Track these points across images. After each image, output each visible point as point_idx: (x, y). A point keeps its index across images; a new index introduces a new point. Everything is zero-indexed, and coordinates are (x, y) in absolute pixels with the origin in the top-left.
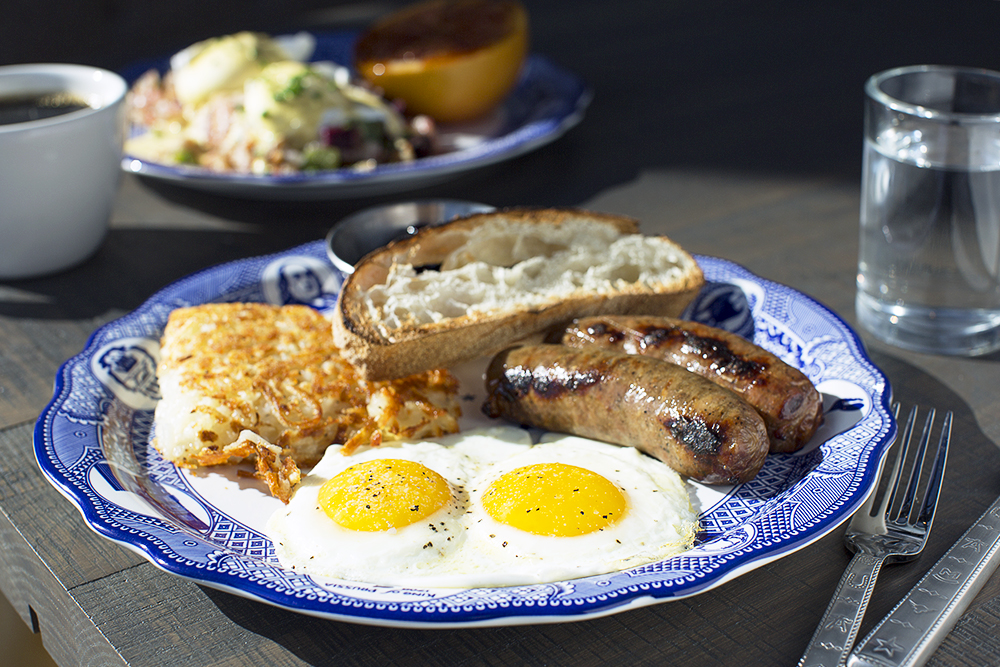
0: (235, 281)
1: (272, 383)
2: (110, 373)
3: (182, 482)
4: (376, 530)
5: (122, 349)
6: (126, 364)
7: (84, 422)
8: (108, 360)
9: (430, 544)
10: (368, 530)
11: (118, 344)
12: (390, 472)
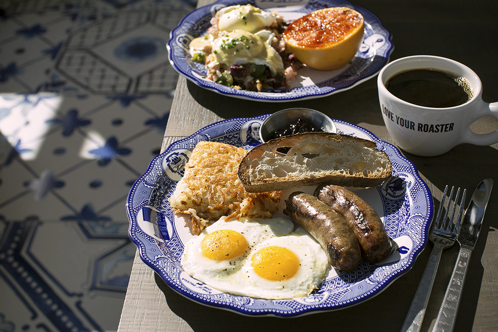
0: (231, 128)
1: (213, 186)
2: (168, 165)
3: (172, 217)
4: (212, 259)
5: (177, 154)
6: (176, 161)
7: (149, 187)
8: (170, 158)
9: (226, 270)
10: (210, 258)
11: (176, 152)
12: (227, 238)
